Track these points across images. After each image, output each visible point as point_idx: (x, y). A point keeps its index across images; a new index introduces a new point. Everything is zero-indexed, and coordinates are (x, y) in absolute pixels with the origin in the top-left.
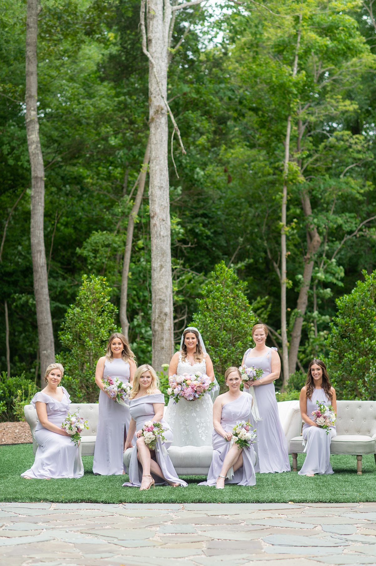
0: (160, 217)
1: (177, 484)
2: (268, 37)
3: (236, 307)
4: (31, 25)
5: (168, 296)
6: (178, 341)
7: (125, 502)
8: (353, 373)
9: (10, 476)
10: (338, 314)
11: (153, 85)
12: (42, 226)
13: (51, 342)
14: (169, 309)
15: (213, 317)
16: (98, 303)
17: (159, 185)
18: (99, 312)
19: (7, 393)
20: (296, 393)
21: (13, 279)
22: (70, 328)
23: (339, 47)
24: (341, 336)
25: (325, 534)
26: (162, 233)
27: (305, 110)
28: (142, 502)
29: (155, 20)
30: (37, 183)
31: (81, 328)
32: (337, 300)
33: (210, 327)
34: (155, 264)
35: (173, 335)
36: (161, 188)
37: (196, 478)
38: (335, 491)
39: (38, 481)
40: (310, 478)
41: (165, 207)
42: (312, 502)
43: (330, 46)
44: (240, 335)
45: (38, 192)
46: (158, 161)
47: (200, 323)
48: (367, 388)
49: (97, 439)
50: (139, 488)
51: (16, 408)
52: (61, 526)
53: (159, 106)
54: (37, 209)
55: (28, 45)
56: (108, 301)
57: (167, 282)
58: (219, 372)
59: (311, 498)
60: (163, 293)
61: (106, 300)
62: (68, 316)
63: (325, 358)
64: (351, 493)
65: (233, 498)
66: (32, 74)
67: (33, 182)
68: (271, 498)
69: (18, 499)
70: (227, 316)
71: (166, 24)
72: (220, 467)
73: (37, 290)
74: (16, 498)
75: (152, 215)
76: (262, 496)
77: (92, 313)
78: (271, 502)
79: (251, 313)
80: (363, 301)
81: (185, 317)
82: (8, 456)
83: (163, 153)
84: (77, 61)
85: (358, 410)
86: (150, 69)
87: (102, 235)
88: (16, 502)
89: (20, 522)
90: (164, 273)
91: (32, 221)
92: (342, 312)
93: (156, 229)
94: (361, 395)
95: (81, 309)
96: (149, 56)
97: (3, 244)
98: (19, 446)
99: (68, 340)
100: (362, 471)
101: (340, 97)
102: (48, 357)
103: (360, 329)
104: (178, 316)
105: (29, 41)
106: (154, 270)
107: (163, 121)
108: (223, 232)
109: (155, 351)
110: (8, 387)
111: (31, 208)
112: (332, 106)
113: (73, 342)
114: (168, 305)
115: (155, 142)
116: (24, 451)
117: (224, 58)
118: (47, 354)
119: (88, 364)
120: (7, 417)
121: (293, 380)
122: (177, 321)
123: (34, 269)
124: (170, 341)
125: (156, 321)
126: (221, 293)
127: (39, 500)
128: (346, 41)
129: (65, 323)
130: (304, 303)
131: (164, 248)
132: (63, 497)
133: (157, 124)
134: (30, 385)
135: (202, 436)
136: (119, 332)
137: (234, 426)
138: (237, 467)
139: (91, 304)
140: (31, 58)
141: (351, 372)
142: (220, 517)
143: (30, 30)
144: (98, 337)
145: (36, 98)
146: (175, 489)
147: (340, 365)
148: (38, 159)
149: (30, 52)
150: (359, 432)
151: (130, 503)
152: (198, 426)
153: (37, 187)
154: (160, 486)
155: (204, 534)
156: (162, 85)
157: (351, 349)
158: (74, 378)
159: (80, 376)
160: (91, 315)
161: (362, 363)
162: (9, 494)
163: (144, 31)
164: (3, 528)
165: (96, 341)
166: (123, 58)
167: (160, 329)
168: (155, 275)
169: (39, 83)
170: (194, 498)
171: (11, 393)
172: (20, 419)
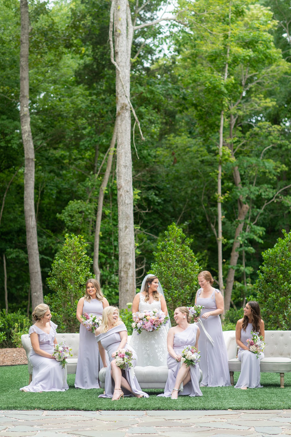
0: (125, 189)
1: (141, 396)
2: (206, 50)
3: (184, 259)
4: (24, 41)
5: (131, 250)
6: (138, 285)
7: (101, 410)
8: (275, 310)
9: (10, 390)
10: (263, 263)
11: (119, 87)
12: (33, 196)
13: (40, 286)
14: (132, 260)
15: (167, 266)
16: (77, 256)
17: (124, 164)
18: (78, 262)
19: (7, 325)
20: (232, 325)
21: (9, 238)
22: (55, 275)
23: (260, 57)
24: (266, 281)
25: (258, 434)
26: (126, 202)
27: (235, 106)
28: (114, 410)
29: (121, 37)
30: (29, 163)
31: (64, 275)
32: (263, 253)
33: (164, 274)
34: (121, 225)
35: (135, 280)
36: (125, 166)
37: (156, 391)
38: (263, 401)
39: (32, 394)
40: (244, 391)
41: (129, 181)
42: (246, 409)
43: (252, 56)
44: (188, 280)
45: (30, 170)
46: (123, 146)
47: (156, 271)
48: (286, 321)
49: (78, 361)
50: (111, 398)
51: (14, 337)
52: (52, 429)
53: (124, 103)
54: (29, 183)
55: (22, 56)
56: (85, 254)
57: (131, 239)
58: (171, 309)
59: (246, 406)
60: (127, 247)
61: (84, 253)
62: (54, 266)
63: (254, 298)
64: (276, 402)
65: (185, 406)
66: (25, 79)
67: (26, 163)
68: (214, 406)
69: (18, 407)
70: (177, 266)
71: (129, 40)
72: (174, 382)
73: (29, 246)
74: (16, 407)
75: (119, 187)
76: (207, 405)
77: (73, 263)
78: (214, 409)
79: (196, 263)
80: (283, 253)
81: (144, 267)
82: (8, 375)
83: (127, 139)
84: (59, 68)
85: (281, 338)
86: (117, 75)
87: (77, 203)
88: (16, 410)
89: (20, 425)
90: (128, 233)
91: (25, 192)
92: (267, 262)
93: (122, 198)
94: (282, 326)
95: (64, 260)
96: (116, 65)
97: (2, 210)
98: (16, 367)
99: (54, 285)
100: (284, 385)
101: (262, 96)
102: (37, 298)
103: (281, 276)
104: (139, 266)
105: (22, 53)
106: (121, 230)
107: (127, 115)
108: (171, 200)
109: (121, 293)
110: (7, 321)
111: (25, 182)
112: (256, 103)
113: (58, 286)
114: (132, 257)
115: (121, 131)
116: (20, 371)
117: (173, 66)
118: (37, 296)
119: (70, 303)
120: (6, 344)
121: (229, 315)
122: (137, 269)
123: (27, 229)
124: (133, 285)
125: (122, 270)
126: (173, 248)
127: (34, 408)
128: (265, 52)
129: (52, 272)
130: (236, 256)
131: (128, 213)
132: (52, 406)
133: (122, 117)
134: (24, 320)
135: (160, 358)
136: (93, 278)
137: (182, 350)
138: (186, 382)
139: (72, 256)
140: (24, 67)
141: (274, 308)
142: (175, 421)
143: (23, 45)
144: (77, 282)
145: (28, 97)
146: (139, 400)
147: (266, 303)
148: (30, 144)
149: (23, 62)
150: (281, 355)
151: (105, 410)
152: (157, 351)
153: (29, 166)
154: (127, 397)
155: (163, 434)
156: (126, 87)
157: (274, 291)
158: (59, 314)
159: (64, 312)
160: (72, 265)
161: (283, 301)
162: (10, 403)
163: (112, 46)
164: (7, 430)
165: (76, 285)
166: (95, 67)
167: (125, 276)
168: (121, 234)
169: (30, 86)
170: (154, 407)
171: (10, 326)
172: (17, 346)
